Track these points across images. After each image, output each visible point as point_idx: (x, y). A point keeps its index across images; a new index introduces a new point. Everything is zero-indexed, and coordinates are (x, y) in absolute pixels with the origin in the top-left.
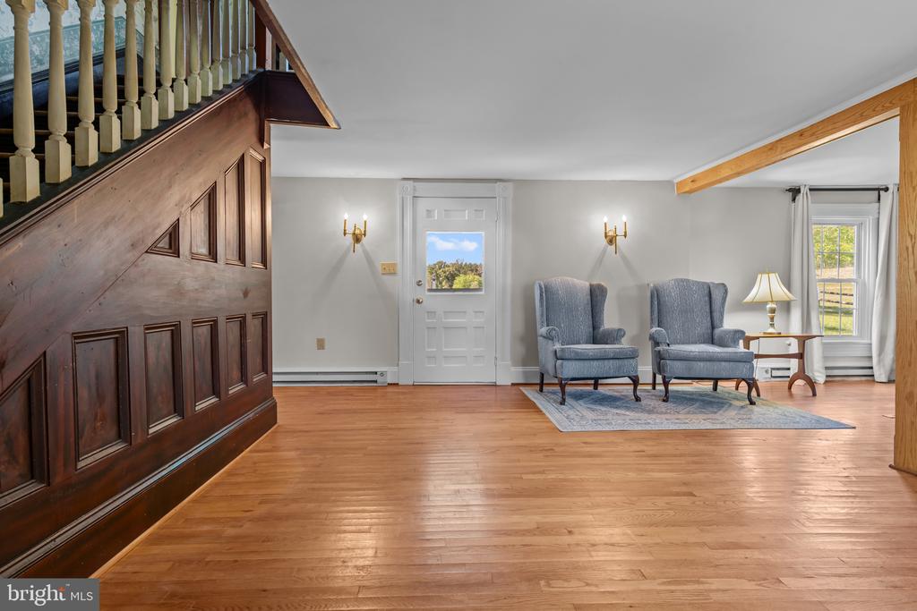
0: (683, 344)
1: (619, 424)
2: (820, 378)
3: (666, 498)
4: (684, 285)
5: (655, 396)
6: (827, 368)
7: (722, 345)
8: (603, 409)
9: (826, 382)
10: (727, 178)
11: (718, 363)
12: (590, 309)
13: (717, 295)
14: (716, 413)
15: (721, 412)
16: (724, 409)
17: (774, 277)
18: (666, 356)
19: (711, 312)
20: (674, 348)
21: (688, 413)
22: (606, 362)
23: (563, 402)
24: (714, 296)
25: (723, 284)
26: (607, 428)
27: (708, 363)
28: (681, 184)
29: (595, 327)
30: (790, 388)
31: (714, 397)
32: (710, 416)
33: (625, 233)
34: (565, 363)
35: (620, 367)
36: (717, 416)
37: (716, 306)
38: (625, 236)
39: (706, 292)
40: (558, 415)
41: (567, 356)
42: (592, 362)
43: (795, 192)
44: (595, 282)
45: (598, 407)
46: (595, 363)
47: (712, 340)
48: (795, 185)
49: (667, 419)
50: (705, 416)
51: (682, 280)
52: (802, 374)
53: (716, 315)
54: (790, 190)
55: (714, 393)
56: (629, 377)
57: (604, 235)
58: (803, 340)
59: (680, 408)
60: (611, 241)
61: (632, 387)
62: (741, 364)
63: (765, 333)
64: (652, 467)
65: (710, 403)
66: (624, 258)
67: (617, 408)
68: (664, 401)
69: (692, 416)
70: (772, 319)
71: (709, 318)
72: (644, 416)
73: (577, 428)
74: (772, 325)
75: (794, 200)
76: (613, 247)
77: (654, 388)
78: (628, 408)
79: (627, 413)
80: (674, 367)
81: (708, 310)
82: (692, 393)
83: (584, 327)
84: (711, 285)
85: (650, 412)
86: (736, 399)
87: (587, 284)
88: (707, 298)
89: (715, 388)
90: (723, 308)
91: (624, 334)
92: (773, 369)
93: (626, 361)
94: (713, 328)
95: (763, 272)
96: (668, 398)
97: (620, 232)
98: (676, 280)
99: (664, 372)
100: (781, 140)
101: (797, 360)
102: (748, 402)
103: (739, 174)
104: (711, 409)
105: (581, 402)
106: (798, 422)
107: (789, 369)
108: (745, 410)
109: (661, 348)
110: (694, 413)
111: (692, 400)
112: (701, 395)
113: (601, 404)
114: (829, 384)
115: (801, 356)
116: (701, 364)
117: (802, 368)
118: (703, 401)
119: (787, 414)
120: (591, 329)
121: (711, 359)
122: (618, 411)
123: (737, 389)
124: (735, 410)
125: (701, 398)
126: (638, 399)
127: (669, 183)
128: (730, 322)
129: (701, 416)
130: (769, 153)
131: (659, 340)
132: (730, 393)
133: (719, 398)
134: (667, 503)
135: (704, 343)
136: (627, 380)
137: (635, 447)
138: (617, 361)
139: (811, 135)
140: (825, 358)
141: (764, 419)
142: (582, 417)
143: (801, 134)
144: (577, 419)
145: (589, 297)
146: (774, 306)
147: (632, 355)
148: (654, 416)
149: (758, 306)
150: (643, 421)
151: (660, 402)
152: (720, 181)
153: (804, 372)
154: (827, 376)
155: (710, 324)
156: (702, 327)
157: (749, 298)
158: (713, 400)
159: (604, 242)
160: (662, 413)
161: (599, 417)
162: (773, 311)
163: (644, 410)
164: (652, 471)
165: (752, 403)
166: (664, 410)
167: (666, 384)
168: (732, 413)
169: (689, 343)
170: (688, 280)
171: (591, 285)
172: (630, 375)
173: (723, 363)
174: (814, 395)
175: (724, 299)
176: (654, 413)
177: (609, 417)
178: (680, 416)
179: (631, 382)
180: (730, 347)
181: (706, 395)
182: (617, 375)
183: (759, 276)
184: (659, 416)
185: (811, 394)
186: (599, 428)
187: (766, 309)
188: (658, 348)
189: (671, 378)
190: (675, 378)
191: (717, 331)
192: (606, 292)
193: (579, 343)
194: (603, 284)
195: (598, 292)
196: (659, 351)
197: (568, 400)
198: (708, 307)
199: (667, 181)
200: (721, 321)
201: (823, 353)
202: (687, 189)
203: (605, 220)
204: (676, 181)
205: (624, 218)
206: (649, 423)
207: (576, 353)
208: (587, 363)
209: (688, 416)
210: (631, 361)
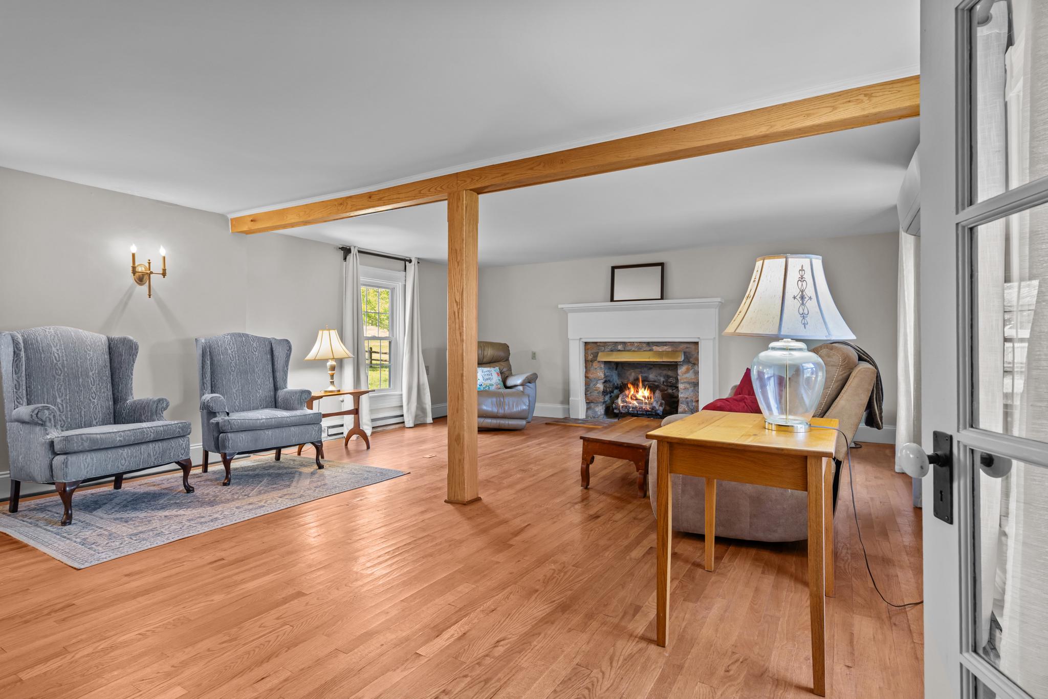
0: (243, 410)
1: (175, 531)
2: (368, 432)
3: (273, 612)
4: (242, 339)
5: (211, 480)
6: (373, 420)
7: (287, 408)
8: (142, 515)
9: (373, 433)
10: (292, 225)
11: (287, 429)
12: (108, 373)
13: (279, 353)
14: (289, 486)
15: (294, 484)
16: (296, 479)
17: (334, 334)
18: (228, 428)
19: (274, 371)
20: (236, 416)
21: (260, 493)
22: (143, 447)
23: (67, 520)
24: (276, 353)
25: (287, 340)
26: (160, 541)
27: (277, 430)
28: (236, 221)
29: (117, 398)
30: (346, 444)
31: (279, 468)
32: (285, 491)
33: (164, 270)
34: (72, 459)
35: (164, 452)
36: (291, 490)
37: (279, 364)
38: (164, 274)
39: (268, 348)
40: (63, 544)
41: (76, 448)
42: (120, 451)
43: (346, 251)
44: (116, 335)
45: (133, 514)
46: (125, 452)
47: (275, 404)
48: (346, 244)
49: (237, 508)
50: (280, 493)
51: (240, 335)
52: (357, 430)
53: (279, 375)
54: (342, 249)
55: (277, 464)
56: (176, 462)
57: (131, 269)
58: (357, 396)
59: (248, 490)
60: (142, 279)
61: (181, 474)
62: (310, 427)
63: (326, 392)
64: (241, 576)
65: (279, 476)
66: (161, 304)
67: (163, 508)
68: (225, 484)
69: (265, 497)
70: (332, 376)
71: (271, 379)
72: (206, 511)
73: (106, 556)
74: (332, 383)
75: (345, 259)
76: (145, 288)
77: (205, 470)
78: (180, 506)
79: (181, 512)
80: (236, 441)
81: (270, 370)
82: (254, 469)
83: (101, 401)
84: (273, 342)
85: (212, 503)
86: (302, 465)
87: (103, 338)
88: (269, 356)
89: (278, 458)
90: (287, 366)
91: (167, 406)
92: (329, 427)
93: (173, 443)
94: (276, 389)
95: (323, 329)
96: (229, 481)
97: (157, 267)
98: (233, 335)
99: (224, 447)
100: (351, 197)
101: (353, 416)
102: (316, 467)
103: (306, 223)
104: (282, 483)
105: (99, 513)
106: (367, 479)
107: (342, 425)
108: (317, 476)
109: (219, 419)
110: (266, 492)
111: (257, 476)
112: (264, 468)
113: (135, 509)
114: (375, 434)
115: (356, 412)
116: (269, 432)
117: (357, 423)
118: (269, 475)
119: (355, 472)
120: (111, 403)
121: (280, 425)
122: (167, 513)
123: (299, 454)
124: (307, 478)
125: (266, 472)
126: (189, 489)
127: (222, 217)
128: (295, 381)
129: (276, 494)
130: (340, 208)
131: (216, 409)
132: (294, 460)
133: (286, 468)
134: (278, 618)
135: (266, 407)
136: (174, 466)
137: (209, 556)
138: (160, 444)
139: (380, 199)
140: (372, 411)
141: (338, 482)
142: (111, 536)
143: (370, 196)
144: (103, 541)
145: (107, 357)
146: (334, 363)
147: (184, 433)
148: (219, 508)
149: (318, 364)
150: (208, 519)
151: (220, 487)
152: (285, 226)
153: (359, 428)
154: (373, 428)
155: (272, 385)
156: (264, 389)
157: (311, 356)
158: (280, 471)
159: (130, 279)
160: (228, 501)
161: (140, 529)
162: (333, 368)
163: (202, 503)
164: (243, 581)
165: (321, 467)
166: (228, 496)
167: (226, 462)
168: (306, 482)
169: (249, 409)
170: (247, 335)
171: (110, 341)
172: (179, 459)
173: (292, 428)
174: (368, 447)
175: (288, 356)
176: (217, 504)
177: (156, 524)
178: (251, 500)
179: (179, 467)
180: (296, 409)
181: (271, 467)
182: (160, 462)
183: (320, 332)
184: (227, 505)
185: (366, 448)
186: (146, 545)
187: (326, 366)
188: (214, 420)
189: (233, 454)
190: (239, 454)
191: (281, 393)
192: (137, 349)
193: (90, 425)
194: (131, 338)
195: (122, 349)
196: (218, 423)
197: (77, 515)
198: (270, 365)
199: (219, 214)
200: (285, 381)
201: (370, 407)
202: (245, 228)
203: (134, 249)
204: (231, 216)
205: (163, 251)
206: (216, 519)
207: (93, 441)
208: (110, 454)
209: (261, 497)
210: (181, 441)
